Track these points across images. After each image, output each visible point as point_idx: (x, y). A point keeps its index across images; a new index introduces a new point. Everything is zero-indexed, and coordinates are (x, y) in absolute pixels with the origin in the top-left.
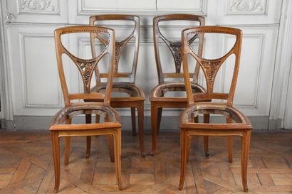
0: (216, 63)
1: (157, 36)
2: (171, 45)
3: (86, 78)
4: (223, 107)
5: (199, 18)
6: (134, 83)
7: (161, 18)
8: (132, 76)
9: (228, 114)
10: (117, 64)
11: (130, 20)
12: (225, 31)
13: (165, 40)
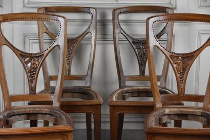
0: (189, 58)
1: (117, 31)
2: (134, 42)
3: (32, 75)
4: (198, 112)
5: (167, 10)
6: (90, 87)
7: (122, 10)
8: (88, 78)
9: (204, 119)
10: (69, 64)
11: (85, 12)
12: (199, 18)
13: (127, 36)
